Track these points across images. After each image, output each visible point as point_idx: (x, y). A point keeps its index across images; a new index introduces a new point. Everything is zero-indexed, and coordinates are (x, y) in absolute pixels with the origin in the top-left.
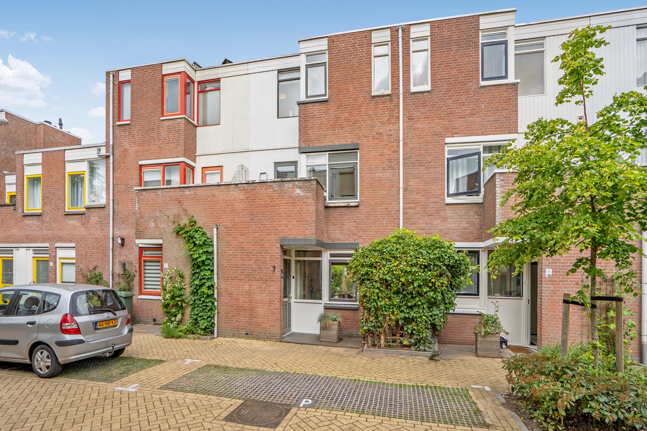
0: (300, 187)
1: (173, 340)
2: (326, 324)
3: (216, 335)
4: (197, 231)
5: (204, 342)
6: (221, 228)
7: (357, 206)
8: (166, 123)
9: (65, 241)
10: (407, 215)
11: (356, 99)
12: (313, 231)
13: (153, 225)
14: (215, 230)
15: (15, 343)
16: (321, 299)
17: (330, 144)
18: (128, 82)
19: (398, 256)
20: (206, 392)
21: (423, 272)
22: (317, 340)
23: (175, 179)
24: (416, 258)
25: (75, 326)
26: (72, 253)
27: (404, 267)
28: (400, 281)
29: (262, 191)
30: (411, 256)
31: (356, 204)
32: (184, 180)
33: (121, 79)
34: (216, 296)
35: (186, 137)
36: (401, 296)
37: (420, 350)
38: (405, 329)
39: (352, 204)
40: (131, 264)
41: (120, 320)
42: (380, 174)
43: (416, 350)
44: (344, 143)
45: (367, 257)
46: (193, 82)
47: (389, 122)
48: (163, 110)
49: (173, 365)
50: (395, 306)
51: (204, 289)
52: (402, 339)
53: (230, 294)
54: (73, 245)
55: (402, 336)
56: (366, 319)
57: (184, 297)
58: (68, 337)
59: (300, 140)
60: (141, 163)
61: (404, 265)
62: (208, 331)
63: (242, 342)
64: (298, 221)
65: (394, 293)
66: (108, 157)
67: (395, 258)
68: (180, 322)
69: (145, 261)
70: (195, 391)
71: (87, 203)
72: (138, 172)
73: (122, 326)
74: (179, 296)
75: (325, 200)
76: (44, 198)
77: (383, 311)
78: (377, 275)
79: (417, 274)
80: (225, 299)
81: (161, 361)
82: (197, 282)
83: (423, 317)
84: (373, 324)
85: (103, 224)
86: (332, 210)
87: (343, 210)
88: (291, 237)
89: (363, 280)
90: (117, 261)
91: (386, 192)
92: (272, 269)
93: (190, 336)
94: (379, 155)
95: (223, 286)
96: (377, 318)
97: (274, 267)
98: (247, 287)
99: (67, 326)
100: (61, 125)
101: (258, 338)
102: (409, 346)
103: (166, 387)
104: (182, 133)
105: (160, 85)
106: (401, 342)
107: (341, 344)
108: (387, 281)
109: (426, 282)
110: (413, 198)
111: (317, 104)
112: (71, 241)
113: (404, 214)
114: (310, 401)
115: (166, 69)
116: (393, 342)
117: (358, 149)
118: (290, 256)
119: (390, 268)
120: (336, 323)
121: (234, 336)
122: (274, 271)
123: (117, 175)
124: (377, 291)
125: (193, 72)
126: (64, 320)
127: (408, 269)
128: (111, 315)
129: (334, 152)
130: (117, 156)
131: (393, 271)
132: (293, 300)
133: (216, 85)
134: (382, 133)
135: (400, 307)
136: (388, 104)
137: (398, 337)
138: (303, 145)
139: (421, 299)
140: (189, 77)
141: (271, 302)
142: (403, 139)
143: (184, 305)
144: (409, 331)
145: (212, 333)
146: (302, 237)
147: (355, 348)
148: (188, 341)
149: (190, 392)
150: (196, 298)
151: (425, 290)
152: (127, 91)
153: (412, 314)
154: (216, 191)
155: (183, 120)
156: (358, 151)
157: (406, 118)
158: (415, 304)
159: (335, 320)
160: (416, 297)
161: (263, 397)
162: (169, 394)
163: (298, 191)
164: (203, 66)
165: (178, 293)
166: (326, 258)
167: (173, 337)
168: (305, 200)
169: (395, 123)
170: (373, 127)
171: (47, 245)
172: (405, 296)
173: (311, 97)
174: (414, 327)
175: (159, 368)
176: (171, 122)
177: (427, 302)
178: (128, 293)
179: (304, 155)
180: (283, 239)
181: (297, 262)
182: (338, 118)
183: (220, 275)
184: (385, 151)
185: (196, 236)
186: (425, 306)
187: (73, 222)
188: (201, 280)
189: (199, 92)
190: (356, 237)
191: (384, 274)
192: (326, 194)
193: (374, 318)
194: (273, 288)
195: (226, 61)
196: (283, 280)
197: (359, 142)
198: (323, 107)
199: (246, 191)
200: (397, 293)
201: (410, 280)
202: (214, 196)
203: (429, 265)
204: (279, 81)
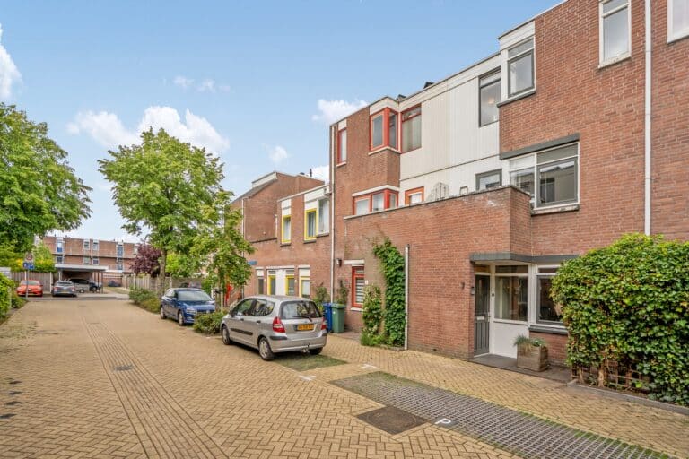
0: (492, 198)
1: (368, 347)
2: (524, 349)
3: (405, 348)
4: (390, 251)
5: (393, 352)
6: (413, 247)
7: (576, 210)
8: (373, 157)
9: (303, 264)
10: (658, 215)
11: (574, 80)
12: (508, 244)
13: (357, 247)
14: (407, 249)
15: (251, 334)
16: (526, 320)
17: (539, 142)
18: (345, 129)
19: (618, 270)
20: (360, 392)
21: (663, 292)
22: (513, 366)
23: (381, 205)
24: (649, 272)
25: (281, 327)
26: (307, 273)
27: (628, 285)
28: (624, 303)
29: (451, 207)
30: (640, 270)
31: (574, 208)
32: (388, 204)
33: (340, 129)
34: (406, 311)
35: (389, 166)
36: (628, 322)
37: (665, 401)
38: (639, 367)
39: (567, 209)
40: (346, 281)
41: (316, 325)
42: (611, 166)
43: (658, 399)
44: (558, 137)
45: (572, 271)
46: (397, 113)
47: (627, 94)
48: (370, 146)
49: (353, 366)
50: (617, 335)
51: (395, 304)
52: (634, 380)
53: (420, 310)
54: (308, 266)
55: (635, 376)
56: (575, 348)
57: (379, 311)
58: (278, 334)
59: (501, 145)
60: (354, 195)
61: (627, 282)
62: (398, 343)
63: (428, 357)
64: (489, 235)
65: (616, 318)
66: (331, 194)
67: (615, 274)
68: (377, 332)
69: (357, 279)
70: (352, 390)
71: (318, 232)
72: (351, 203)
73: (318, 330)
74: (376, 309)
75: (533, 207)
76: (293, 232)
77: (598, 340)
78: (585, 294)
79: (651, 295)
80: (414, 315)
81: (345, 363)
82: (390, 298)
83: (669, 355)
84: (583, 355)
85: (327, 249)
86: (540, 218)
87: (556, 217)
88: (482, 252)
89: (568, 299)
90: (336, 279)
91: (622, 187)
92: (461, 285)
93: (382, 345)
94: (610, 142)
95: (413, 301)
96: (590, 347)
97: (463, 284)
98: (435, 303)
99: (277, 326)
100: (311, 173)
101: (445, 355)
102: (646, 393)
103: (333, 382)
104: (385, 162)
105: (368, 125)
106: (634, 385)
107: (544, 374)
108: (602, 302)
109: (670, 307)
110: (672, 189)
111: (521, 101)
112: (307, 264)
113: (651, 213)
114: (450, 422)
115: (373, 110)
116: (620, 382)
117: (578, 140)
118: (489, 272)
119: (605, 286)
120: (538, 348)
121: (423, 350)
122: (463, 288)
123: (337, 208)
124: (586, 314)
125: (397, 105)
126: (275, 322)
127: (636, 288)
128: (308, 321)
129: (543, 150)
130: (337, 192)
131: (610, 289)
132: (492, 319)
133: (417, 110)
134: (615, 113)
135: (627, 337)
136: (627, 72)
137: (628, 376)
138: (505, 150)
139: (663, 329)
140: (392, 111)
141: (459, 320)
142: (652, 111)
143: (380, 317)
144: (645, 372)
145: (403, 345)
146: (495, 252)
147: (560, 381)
148: (378, 349)
149: (348, 389)
150: (390, 311)
151: (668, 317)
152: (344, 137)
153: (649, 349)
154: (408, 213)
155: (386, 152)
156: (578, 143)
157: (658, 83)
158: (654, 335)
159: (537, 345)
160: (654, 326)
161: (406, 407)
162: (332, 388)
163: (490, 202)
164: (407, 96)
165: (375, 307)
166: (533, 274)
167: (368, 345)
168: (498, 212)
169: (638, 93)
170: (600, 108)
171: (293, 267)
172: (634, 323)
173: (514, 94)
174: (654, 368)
175: (339, 367)
176: (377, 156)
177: (676, 334)
178: (342, 306)
179: (506, 161)
180: (473, 255)
181: (498, 279)
182: (548, 110)
183: (411, 292)
184: (621, 134)
185: (390, 255)
186: (672, 340)
187: (309, 248)
188: (393, 295)
189: (402, 122)
190: (575, 248)
191: (596, 293)
192: (534, 201)
193: (584, 348)
194: (462, 306)
195: (428, 84)
196: (474, 297)
197: (579, 131)
198: (529, 101)
199: (435, 209)
200: (620, 317)
201: (640, 302)
202: (406, 217)
203: (673, 282)
204: (480, 88)
